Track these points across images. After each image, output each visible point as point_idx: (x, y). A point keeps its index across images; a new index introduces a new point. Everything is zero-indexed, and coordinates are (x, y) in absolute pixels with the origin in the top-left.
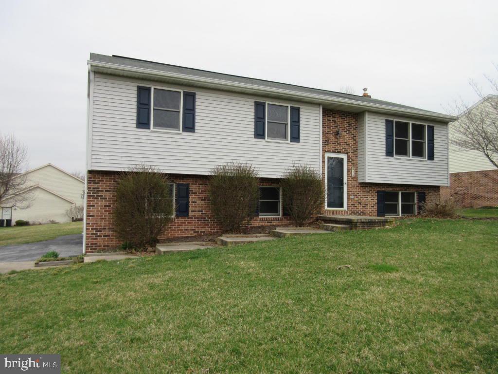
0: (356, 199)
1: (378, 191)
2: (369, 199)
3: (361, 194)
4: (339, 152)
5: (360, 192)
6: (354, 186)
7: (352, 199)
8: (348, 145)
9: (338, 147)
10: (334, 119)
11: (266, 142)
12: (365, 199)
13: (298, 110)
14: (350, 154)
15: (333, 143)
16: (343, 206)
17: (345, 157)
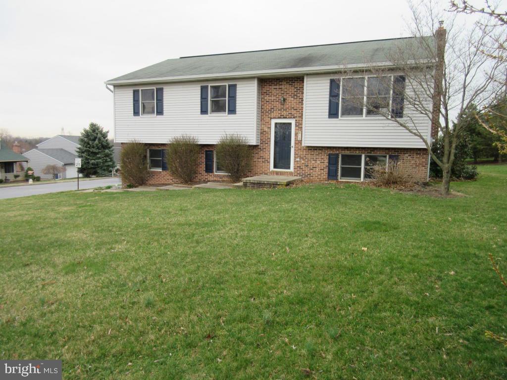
0: (303, 162)
1: (329, 154)
2: (318, 162)
3: (309, 156)
4: (286, 118)
5: (308, 155)
6: (301, 149)
7: (298, 161)
8: (295, 110)
9: (284, 113)
10: (280, 87)
12: (313, 162)
13: (235, 86)
14: (298, 119)
15: (278, 110)
16: (289, 168)
17: (293, 122)
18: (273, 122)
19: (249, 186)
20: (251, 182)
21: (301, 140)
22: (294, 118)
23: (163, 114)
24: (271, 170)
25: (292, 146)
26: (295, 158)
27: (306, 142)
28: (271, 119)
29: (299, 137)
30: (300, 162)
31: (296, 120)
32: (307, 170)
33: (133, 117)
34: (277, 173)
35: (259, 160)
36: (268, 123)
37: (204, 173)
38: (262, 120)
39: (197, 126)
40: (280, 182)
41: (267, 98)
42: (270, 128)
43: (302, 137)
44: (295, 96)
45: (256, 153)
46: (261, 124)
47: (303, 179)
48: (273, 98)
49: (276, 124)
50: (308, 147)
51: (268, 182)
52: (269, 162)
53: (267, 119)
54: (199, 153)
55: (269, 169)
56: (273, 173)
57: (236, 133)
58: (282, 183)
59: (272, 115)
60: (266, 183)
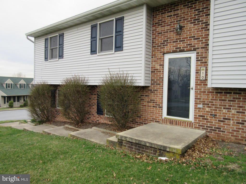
0: (207, 109)
3: (218, 103)
5: (216, 100)
6: (205, 92)
7: (200, 108)
9: (181, 45)
10: (176, 12)
11: (98, 56)
12: (225, 111)
13: (122, 19)
14: (200, 51)
15: (173, 42)
16: (187, 116)
17: (193, 56)
18: (167, 57)
19: (125, 146)
20: (128, 140)
21: (206, 80)
22: (195, 50)
23: (63, 58)
24: (163, 118)
25: (191, 87)
26: (196, 103)
27: (214, 81)
28: (164, 54)
29: (202, 75)
30: (203, 109)
31: (198, 53)
32: (214, 122)
33: (45, 62)
34: (172, 122)
35: (150, 104)
36: (160, 59)
37: (96, 114)
38: (153, 56)
39: (88, 66)
40: (169, 148)
41: (159, 29)
42: (163, 65)
43: (206, 75)
44: (196, 21)
45: (146, 96)
46: (152, 61)
47: (208, 134)
48: (166, 28)
49: (170, 60)
50: (217, 89)
51: (151, 144)
52: (162, 107)
53: (159, 55)
54: (93, 94)
55: (162, 116)
56: (165, 121)
57: (121, 72)
58: (174, 151)
59: (166, 50)
60: (148, 145)
